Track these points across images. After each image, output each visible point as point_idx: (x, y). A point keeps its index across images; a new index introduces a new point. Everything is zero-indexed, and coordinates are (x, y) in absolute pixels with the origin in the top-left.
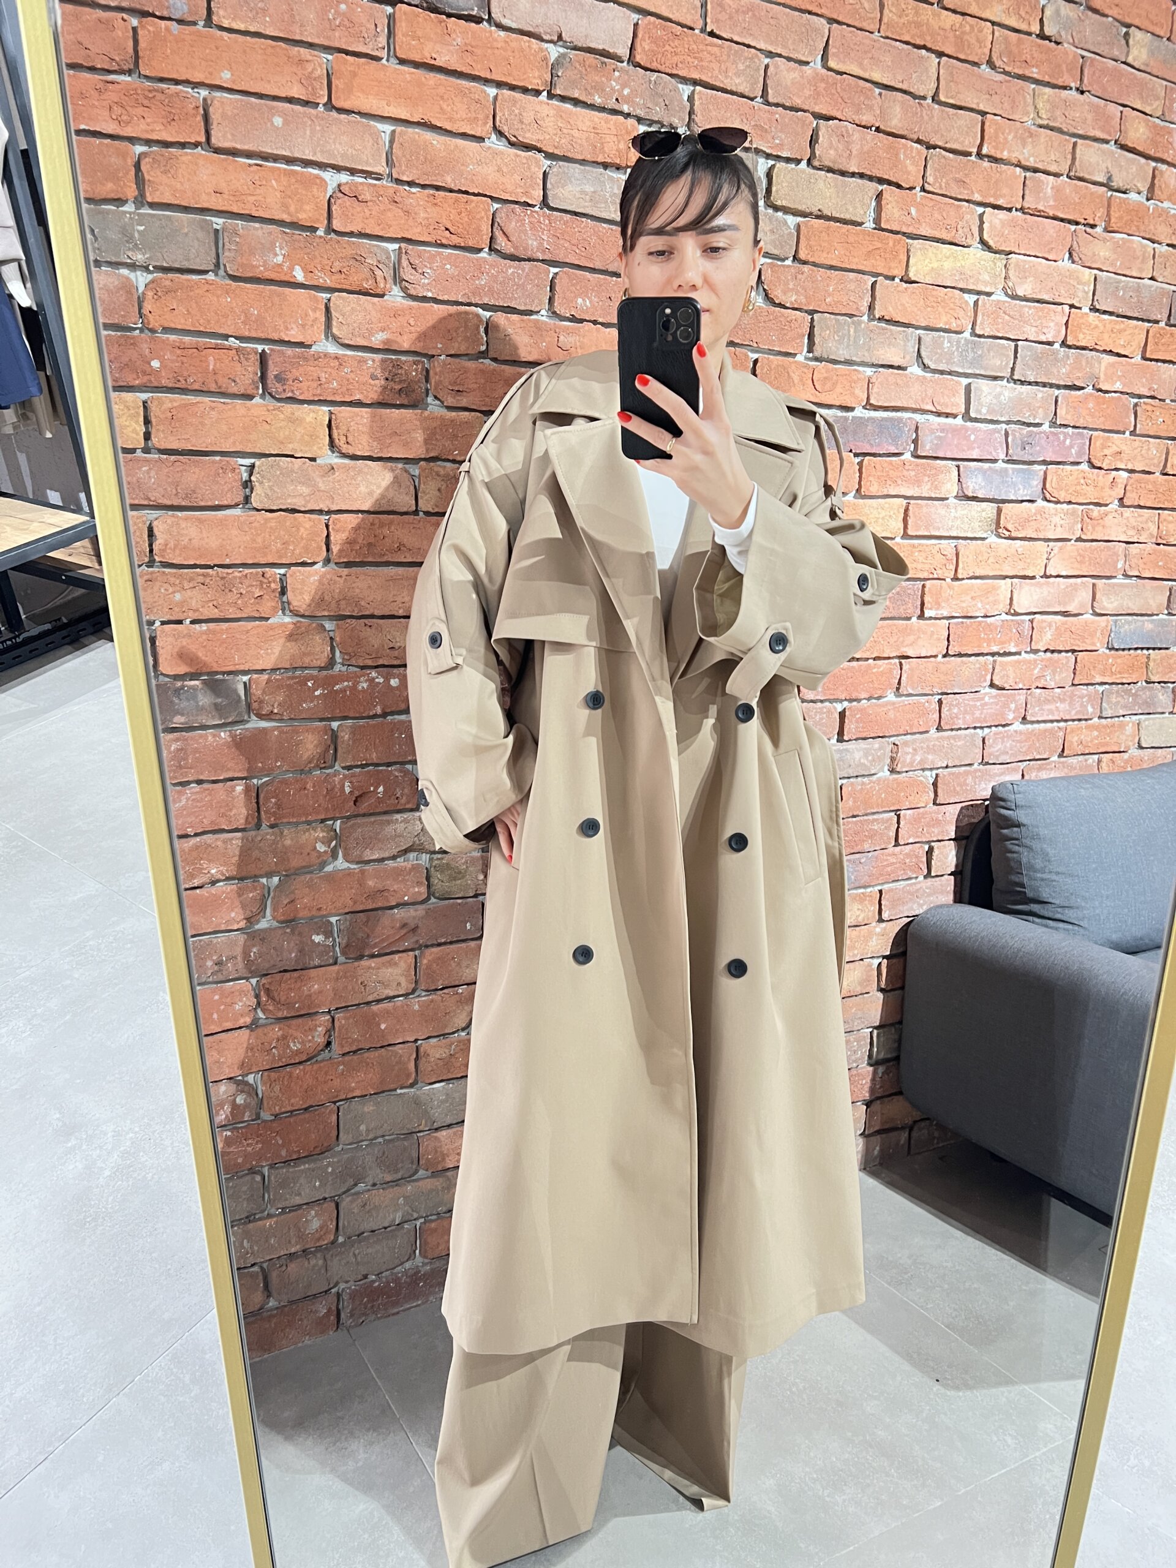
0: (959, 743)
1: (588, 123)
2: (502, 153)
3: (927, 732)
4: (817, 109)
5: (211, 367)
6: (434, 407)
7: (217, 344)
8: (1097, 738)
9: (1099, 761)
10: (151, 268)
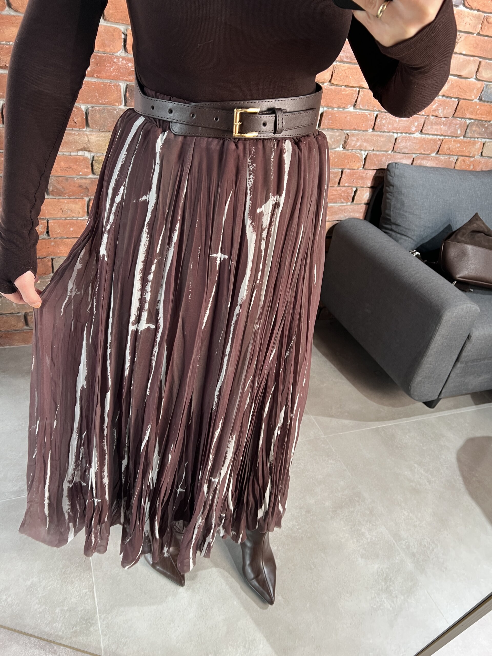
0: (382, 139)
3: (367, 131)
8: (459, 147)
9: (457, 160)
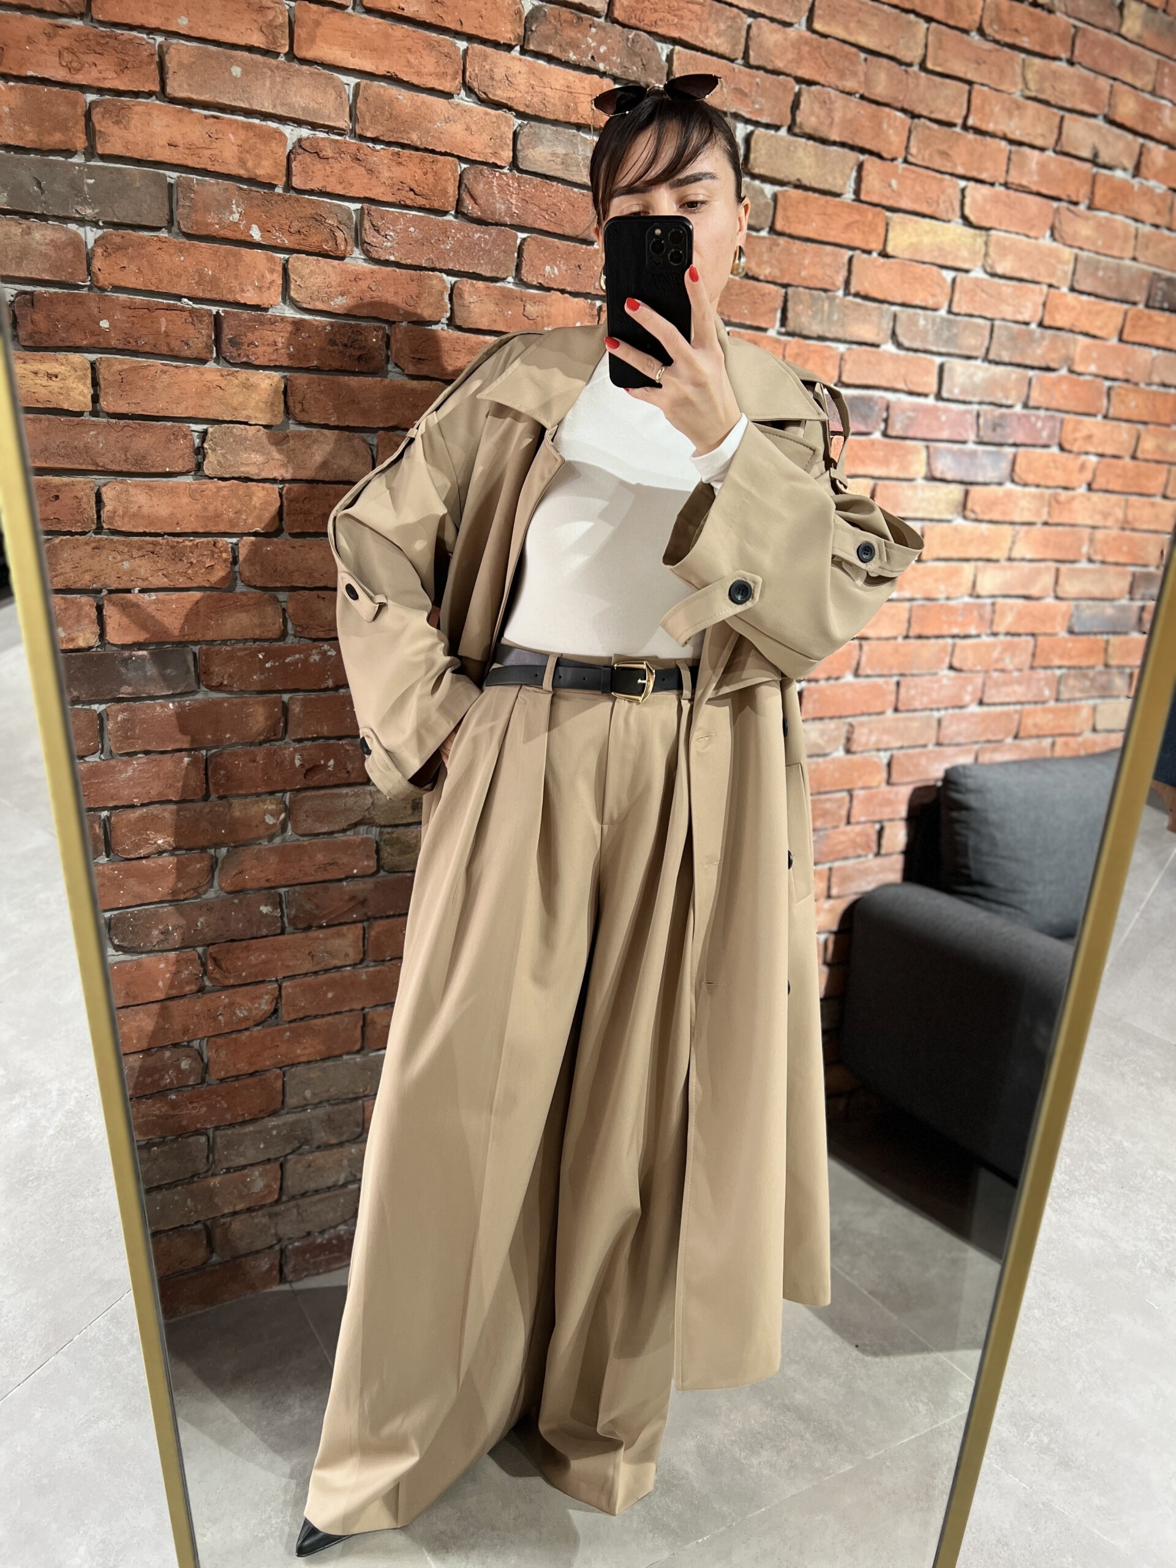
0: (916, 724)
1: (562, 82)
2: (471, 110)
3: (883, 713)
4: (801, 73)
5: (163, 329)
6: (395, 377)
7: (169, 305)
8: (1052, 720)
9: (1053, 744)
10: (101, 224)
